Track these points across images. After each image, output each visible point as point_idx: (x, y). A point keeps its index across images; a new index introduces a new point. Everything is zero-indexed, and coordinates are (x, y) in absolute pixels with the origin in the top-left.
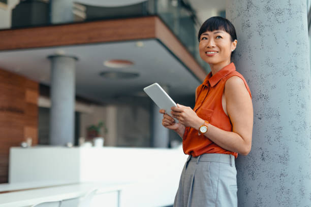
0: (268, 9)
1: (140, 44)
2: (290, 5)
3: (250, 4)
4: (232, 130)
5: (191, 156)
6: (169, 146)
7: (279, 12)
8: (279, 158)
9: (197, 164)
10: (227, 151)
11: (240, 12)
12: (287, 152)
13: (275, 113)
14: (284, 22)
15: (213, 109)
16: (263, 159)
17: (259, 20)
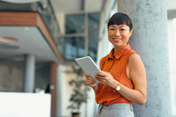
0: (150, 12)
1: (26, 29)
2: (162, 11)
3: (138, 8)
4: (134, 88)
5: (103, 105)
6: (34, 92)
7: (156, 15)
8: (156, 106)
9: (109, 110)
10: (129, 101)
11: (132, 12)
12: (161, 102)
13: (154, 78)
14: (159, 21)
15: (120, 75)
16: (146, 107)
17: (144, 18)
